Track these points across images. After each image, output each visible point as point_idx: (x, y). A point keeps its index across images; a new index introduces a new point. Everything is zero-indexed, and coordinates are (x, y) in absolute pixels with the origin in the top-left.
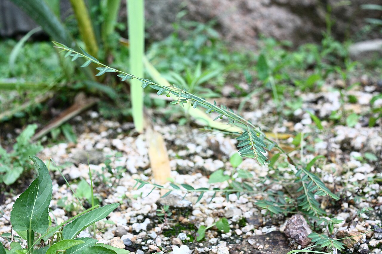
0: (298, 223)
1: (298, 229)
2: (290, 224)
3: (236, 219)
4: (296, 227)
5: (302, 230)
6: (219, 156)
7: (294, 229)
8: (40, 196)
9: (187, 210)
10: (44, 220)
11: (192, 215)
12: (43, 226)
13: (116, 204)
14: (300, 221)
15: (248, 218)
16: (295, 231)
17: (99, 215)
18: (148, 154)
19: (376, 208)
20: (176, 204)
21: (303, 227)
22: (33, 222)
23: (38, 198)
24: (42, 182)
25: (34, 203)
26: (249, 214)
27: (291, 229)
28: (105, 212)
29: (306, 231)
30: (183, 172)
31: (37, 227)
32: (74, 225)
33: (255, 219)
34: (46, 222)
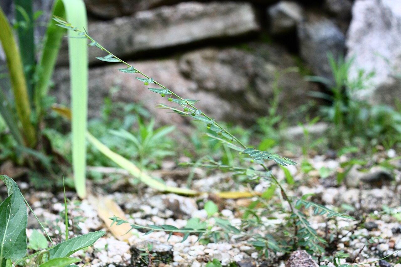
0: (302, 257)
1: (305, 263)
2: (294, 259)
3: (226, 262)
4: (302, 261)
5: (310, 263)
6: (180, 216)
7: (299, 263)
8: (13, 219)
9: (168, 256)
10: (20, 244)
11: (173, 261)
12: (18, 251)
13: (101, 232)
14: (304, 255)
15: (239, 262)
16: (302, 265)
17: (83, 243)
18: (98, 216)
19: (373, 248)
20: (155, 249)
21: (310, 259)
22: (5, 248)
23: (10, 221)
24: (14, 203)
25: (6, 225)
26: (239, 257)
27: (296, 263)
28: (90, 240)
29: (314, 264)
30: (144, 231)
31: (11, 253)
32: (56, 252)
33: (248, 261)
34: (23, 246)
